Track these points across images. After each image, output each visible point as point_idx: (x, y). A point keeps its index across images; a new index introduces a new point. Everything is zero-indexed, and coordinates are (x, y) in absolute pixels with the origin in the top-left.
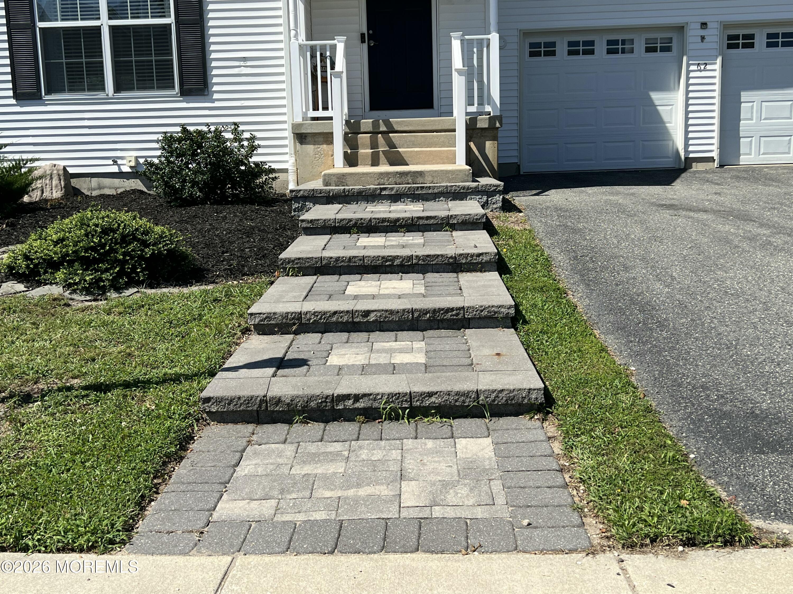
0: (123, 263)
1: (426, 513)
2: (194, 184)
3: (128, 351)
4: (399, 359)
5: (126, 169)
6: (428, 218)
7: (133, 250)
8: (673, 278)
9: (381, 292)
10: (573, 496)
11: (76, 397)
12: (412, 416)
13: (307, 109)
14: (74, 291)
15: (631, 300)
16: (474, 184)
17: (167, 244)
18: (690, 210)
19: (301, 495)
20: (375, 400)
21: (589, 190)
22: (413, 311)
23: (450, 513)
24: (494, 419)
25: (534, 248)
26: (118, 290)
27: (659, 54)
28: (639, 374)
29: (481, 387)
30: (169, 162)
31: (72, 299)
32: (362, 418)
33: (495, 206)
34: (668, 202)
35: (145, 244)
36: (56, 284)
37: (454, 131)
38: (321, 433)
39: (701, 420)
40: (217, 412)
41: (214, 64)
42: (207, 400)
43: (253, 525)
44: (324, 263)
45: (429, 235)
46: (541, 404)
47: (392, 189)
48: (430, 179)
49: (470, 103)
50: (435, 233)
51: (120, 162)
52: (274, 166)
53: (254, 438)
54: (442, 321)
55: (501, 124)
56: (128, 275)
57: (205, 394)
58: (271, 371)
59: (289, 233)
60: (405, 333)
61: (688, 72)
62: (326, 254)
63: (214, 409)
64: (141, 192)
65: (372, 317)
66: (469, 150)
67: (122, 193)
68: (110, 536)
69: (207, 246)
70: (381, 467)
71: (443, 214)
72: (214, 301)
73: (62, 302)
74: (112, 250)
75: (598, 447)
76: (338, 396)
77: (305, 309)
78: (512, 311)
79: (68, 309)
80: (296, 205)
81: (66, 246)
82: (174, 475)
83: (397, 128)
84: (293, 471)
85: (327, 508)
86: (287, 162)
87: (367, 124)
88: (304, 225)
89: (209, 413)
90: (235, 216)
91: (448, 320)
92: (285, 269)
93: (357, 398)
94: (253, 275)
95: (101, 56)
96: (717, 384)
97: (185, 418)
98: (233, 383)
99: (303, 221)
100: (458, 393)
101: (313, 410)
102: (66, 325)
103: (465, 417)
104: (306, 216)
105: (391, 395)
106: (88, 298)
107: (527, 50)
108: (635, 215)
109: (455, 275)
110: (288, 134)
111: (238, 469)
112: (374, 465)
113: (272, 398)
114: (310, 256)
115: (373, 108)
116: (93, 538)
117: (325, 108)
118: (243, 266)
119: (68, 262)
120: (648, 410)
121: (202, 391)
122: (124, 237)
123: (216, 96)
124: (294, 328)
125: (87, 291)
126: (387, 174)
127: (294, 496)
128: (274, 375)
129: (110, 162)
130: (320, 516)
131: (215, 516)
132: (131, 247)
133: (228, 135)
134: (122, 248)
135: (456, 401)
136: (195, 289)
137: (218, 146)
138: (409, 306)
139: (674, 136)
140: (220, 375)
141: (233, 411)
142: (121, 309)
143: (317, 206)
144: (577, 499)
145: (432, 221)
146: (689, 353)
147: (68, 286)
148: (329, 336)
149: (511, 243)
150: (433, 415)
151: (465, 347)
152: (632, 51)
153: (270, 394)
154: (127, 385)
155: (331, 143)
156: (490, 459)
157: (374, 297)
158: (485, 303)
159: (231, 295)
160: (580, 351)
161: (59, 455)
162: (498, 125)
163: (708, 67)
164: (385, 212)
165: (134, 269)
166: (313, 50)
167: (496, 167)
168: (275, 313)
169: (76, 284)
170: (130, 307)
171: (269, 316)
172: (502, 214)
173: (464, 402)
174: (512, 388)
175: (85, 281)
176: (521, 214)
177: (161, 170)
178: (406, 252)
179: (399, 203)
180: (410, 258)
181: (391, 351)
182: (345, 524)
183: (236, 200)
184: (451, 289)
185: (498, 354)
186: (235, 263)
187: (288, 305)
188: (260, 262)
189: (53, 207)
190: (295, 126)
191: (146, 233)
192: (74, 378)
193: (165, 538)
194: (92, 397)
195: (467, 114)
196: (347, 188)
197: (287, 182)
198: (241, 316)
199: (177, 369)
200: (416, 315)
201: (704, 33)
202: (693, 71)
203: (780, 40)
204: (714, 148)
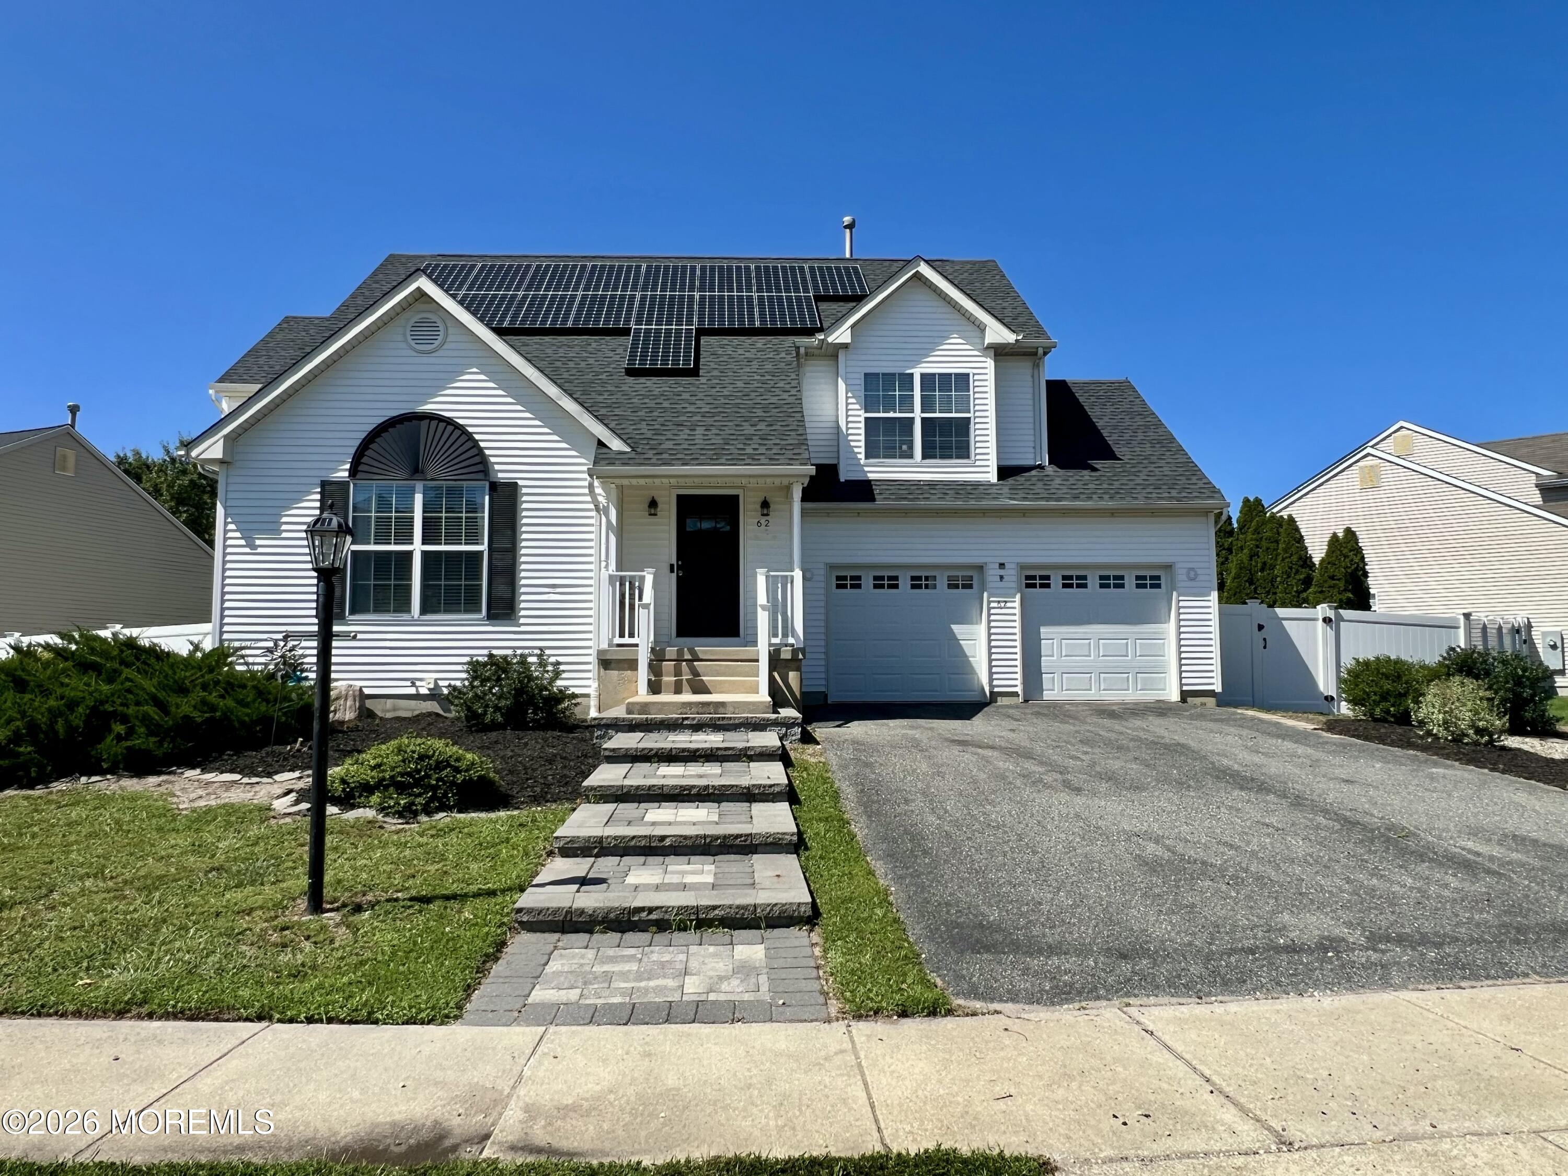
0: (434, 788)
1: (703, 998)
2: (497, 708)
3: (444, 869)
4: (689, 879)
5: (424, 691)
6: (726, 749)
7: (446, 776)
8: (946, 811)
9: (678, 819)
10: (823, 986)
11: (403, 907)
12: (698, 927)
13: (614, 636)
14: (387, 815)
15: (905, 830)
16: (774, 716)
17: (478, 771)
18: (980, 747)
19: (602, 986)
20: (666, 912)
21: (892, 723)
22: (705, 837)
23: (722, 997)
24: (769, 930)
25: (825, 780)
26: (429, 813)
27: (960, 591)
28: (897, 894)
29: (759, 901)
30: (473, 687)
31: (385, 822)
32: (654, 929)
33: (794, 738)
34: (962, 738)
35: (457, 770)
36: (370, 807)
37: (757, 661)
38: (618, 941)
39: (937, 929)
40: (528, 921)
41: (523, 590)
42: (519, 911)
43: (562, 1006)
44: (625, 790)
45: (728, 765)
46: (809, 916)
47: (694, 719)
48: (731, 709)
49: (775, 635)
50: (732, 764)
51: (418, 683)
52: (577, 691)
53: (560, 944)
54: (732, 846)
55: (804, 655)
56: (439, 800)
57: (517, 905)
58: (576, 887)
59: (590, 761)
60: (698, 857)
61: (989, 609)
62: (627, 782)
63: (525, 919)
64: (438, 715)
65: (667, 842)
66: (772, 680)
67: (418, 715)
68: (446, 1011)
69: (511, 772)
70: (669, 966)
71: (740, 745)
72: (520, 825)
73: (377, 825)
74: (428, 776)
75: (849, 949)
76: (635, 908)
77: (606, 834)
78: (795, 838)
79: (383, 831)
80: (599, 733)
81: (384, 771)
82: (492, 971)
83: (701, 656)
84: (594, 969)
85: (623, 995)
86: (589, 686)
87: (671, 652)
88: (607, 753)
89: (521, 923)
90: (537, 742)
91: (738, 846)
92: (587, 796)
93: (651, 910)
94: (555, 801)
95: (410, 579)
96: (958, 902)
97: (499, 927)
98: (542, 897)
99: (605, 749)
100: (738, 907)
101: (612, 921)
102: (384, 845)
103: (745, 928)
104: (609, 745)
105: (680, 908)
106: (400, 821)
107: (834, 582)
108: (926, 750)
109: (748, 804)
110: (592, 659)
111: (547, 967)
112: (663, 965)
113: (576, 910)
114: (612, 784)
115: (680, 633)
116: (433, 1013)
117: (631, 635)
118: (546, 793)
119: (384, 786)
120: (896, 920)
121: (514, 903)
122: (438, 763)
123: (522, 621)
124: (596, 851)
125: (400, 815)
126: (690, 704)
127: (596, 986)
128: (578, 891)
129: (409, 683)
130: (617, 1000)
131: (530, 1000)
132: (444, 773)
133: (532, 659)
134: (436, 773)
135: (737, 913)
136: (502, 814)
137: (524, 673)
138: (702, 832)
139: (978, 671)
140: (530, 890)
141: (542, 922)
142: (433, 832)
143: (620, 734)
144: (825, 988)
145: (730, 752)
146: (943, 876)
147: (382, 809)
148: (627, 860)
149: (805, 775)
150: (717, 927)
151: (751, 870)
152: (935, 587)
153: (574, 906)
154: (447, 898)
155: (636, 669)
156: (761, 960)
157: (670, 824)
158: (772, 830)
159: (536, 821)
160: (850, 873)
161: (394, 953)
162: (801, 656)
163: (1009, 605)
164: (685, 742)
165: (445, 795)
166: (622, 581)
167: (798, 697)
168: (578, 837)
169: (390, 807)
170: (440, 830)
171: (573, 840)
172: (801, 746)
173: (743, 914)
174: (784, 902)
175: (399, 804)
176: (820, 747)
177: (464, 694)
178: (702, 782)
179: (700, 733)
180: (707, 787)
181: (683, 873)
182: (637, 1005)
183: (540, 726)
184: (743, 818)
185: (778, 876)
186: (538, 789)
187: (590, 829)
188: (562, 789)
189: (351, 730)
190: (600, 652)
191: (458, 760)
192: (397, 891)
193: (490, 1015)
194: (417, 907)
195: (770, 645)
196: (650, 716)
197: (589, 707)
198: (545, 839)
199: (490, 885)
200: (708, 840)
201: (1002, 572)
202: (994, 608)
203: (1072, 581)
204: (1018, 682)
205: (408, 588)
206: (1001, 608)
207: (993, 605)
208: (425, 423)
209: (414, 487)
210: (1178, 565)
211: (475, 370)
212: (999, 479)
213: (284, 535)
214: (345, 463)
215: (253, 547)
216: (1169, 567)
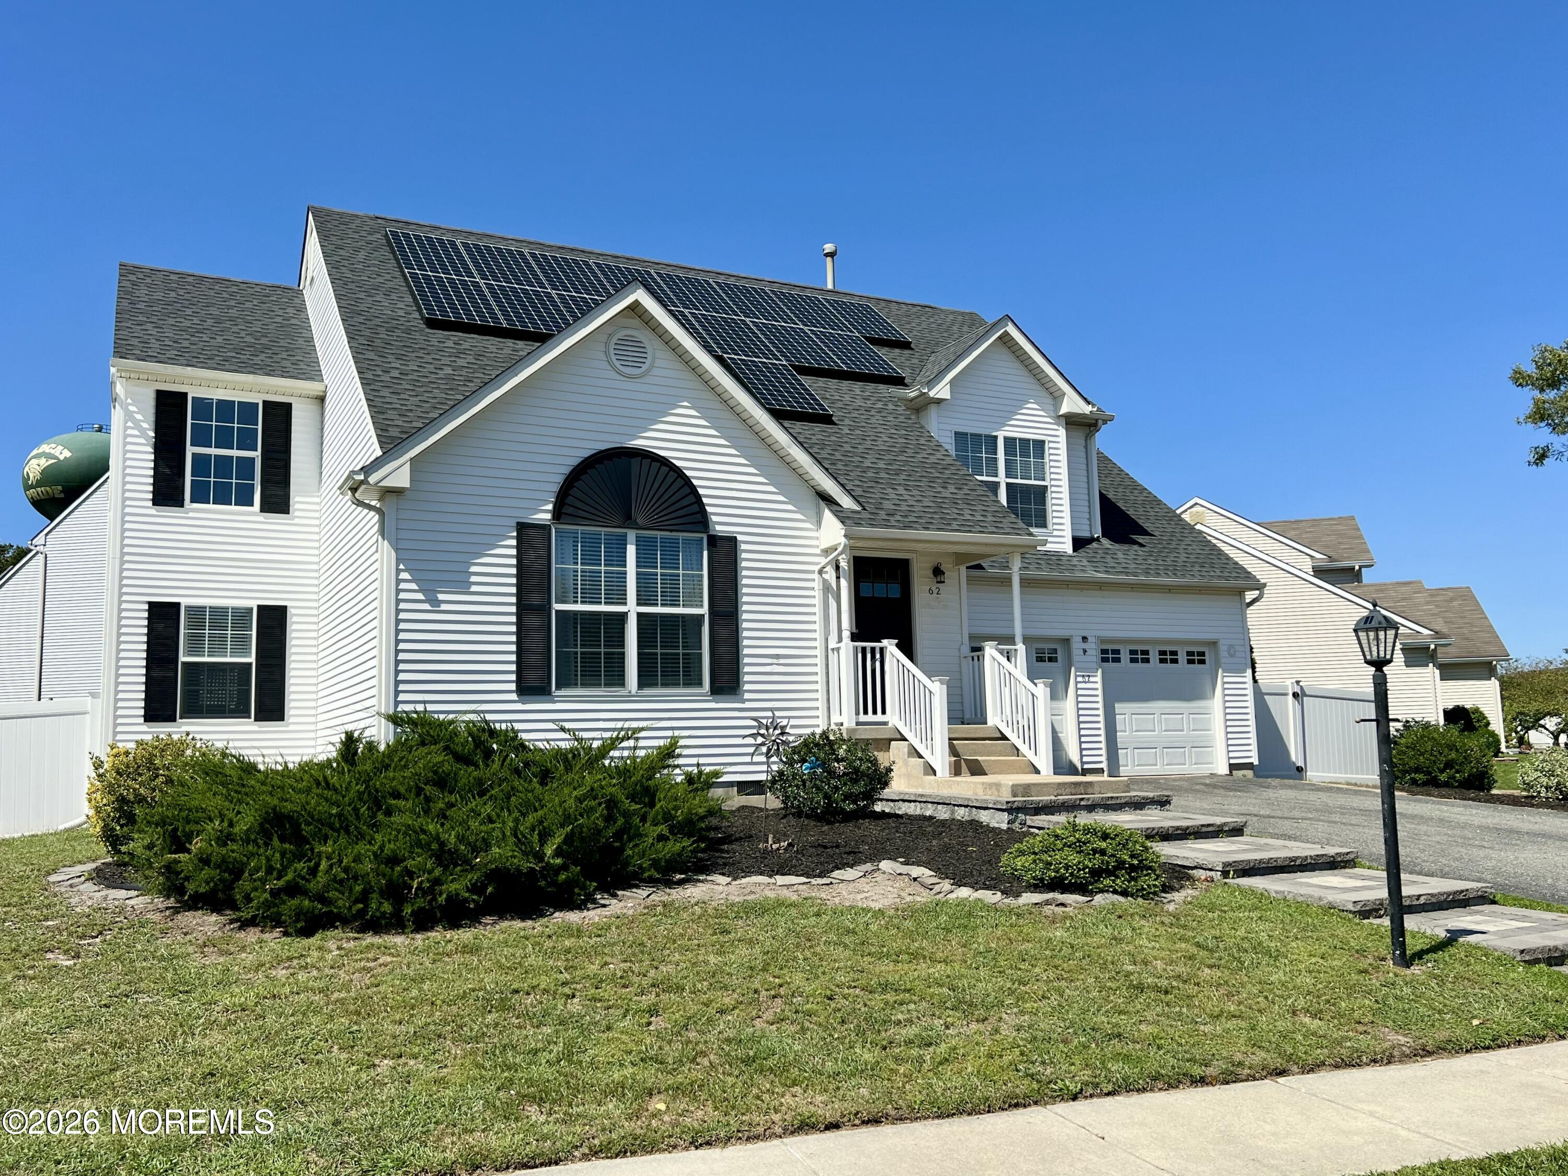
27: (1047, 664)
41: (745, 660)
61: (1076, 683)
95: (624, 647)
123: (746, 696)
139: (1066, 747)
163: (1092, 679)
166: (862, 649)
201: (1085, 646)
202: (1080, 682)
203: (1140, 656)
204: (1103, 758)
205: (622, 656)
206: (1085, 682)
207: (1080, 679)
208: (635, 462)
209: (626, 536)
210: (1221, 642)
211: (686, 404)
212: (1074, 550)
213: (474, 588)
214: (547, 502)
215: (435, 602)
216: (1214, 644)
